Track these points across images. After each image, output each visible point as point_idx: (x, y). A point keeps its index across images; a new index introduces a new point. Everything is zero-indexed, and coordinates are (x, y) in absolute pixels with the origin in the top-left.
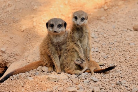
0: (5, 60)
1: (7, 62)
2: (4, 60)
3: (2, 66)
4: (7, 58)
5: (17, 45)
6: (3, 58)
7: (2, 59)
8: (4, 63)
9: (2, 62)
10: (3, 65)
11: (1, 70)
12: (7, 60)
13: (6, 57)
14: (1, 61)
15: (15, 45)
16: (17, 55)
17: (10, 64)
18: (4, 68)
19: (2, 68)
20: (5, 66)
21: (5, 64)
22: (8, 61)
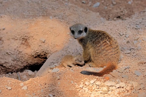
0: (45, 51)
1: (46, 52)
2: (43, 50)
3: (41, 57)
4: (47, 49)
5: (58, 35)
6: (42, 48)
7: (42, 50)
8: (44, 53)
9: (41, 53)
10: (42, 55)
11: (41, 60)
12: (47, 50)
13: (46, 47)
14: (41, 51)
15: (56, 36)
16: (58, 46)
17: (49, 55)
18: (43, 59)
19: (41, 58)
20: (45, 57)
21: (45, 55)
22: (48, 52)
